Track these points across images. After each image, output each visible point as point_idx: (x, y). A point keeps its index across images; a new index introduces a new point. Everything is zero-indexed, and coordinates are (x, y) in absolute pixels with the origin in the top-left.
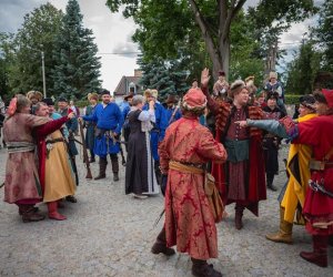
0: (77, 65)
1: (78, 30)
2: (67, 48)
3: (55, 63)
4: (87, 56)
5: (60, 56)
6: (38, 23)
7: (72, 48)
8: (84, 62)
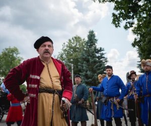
0: (94, 72)
1: (95, 49)
2: (88, 61)
3: (80, 71)
4: (101, 65)
5: (83, 67)
6: (71, 48)
7: (91, 60)
8: (99, 69)
